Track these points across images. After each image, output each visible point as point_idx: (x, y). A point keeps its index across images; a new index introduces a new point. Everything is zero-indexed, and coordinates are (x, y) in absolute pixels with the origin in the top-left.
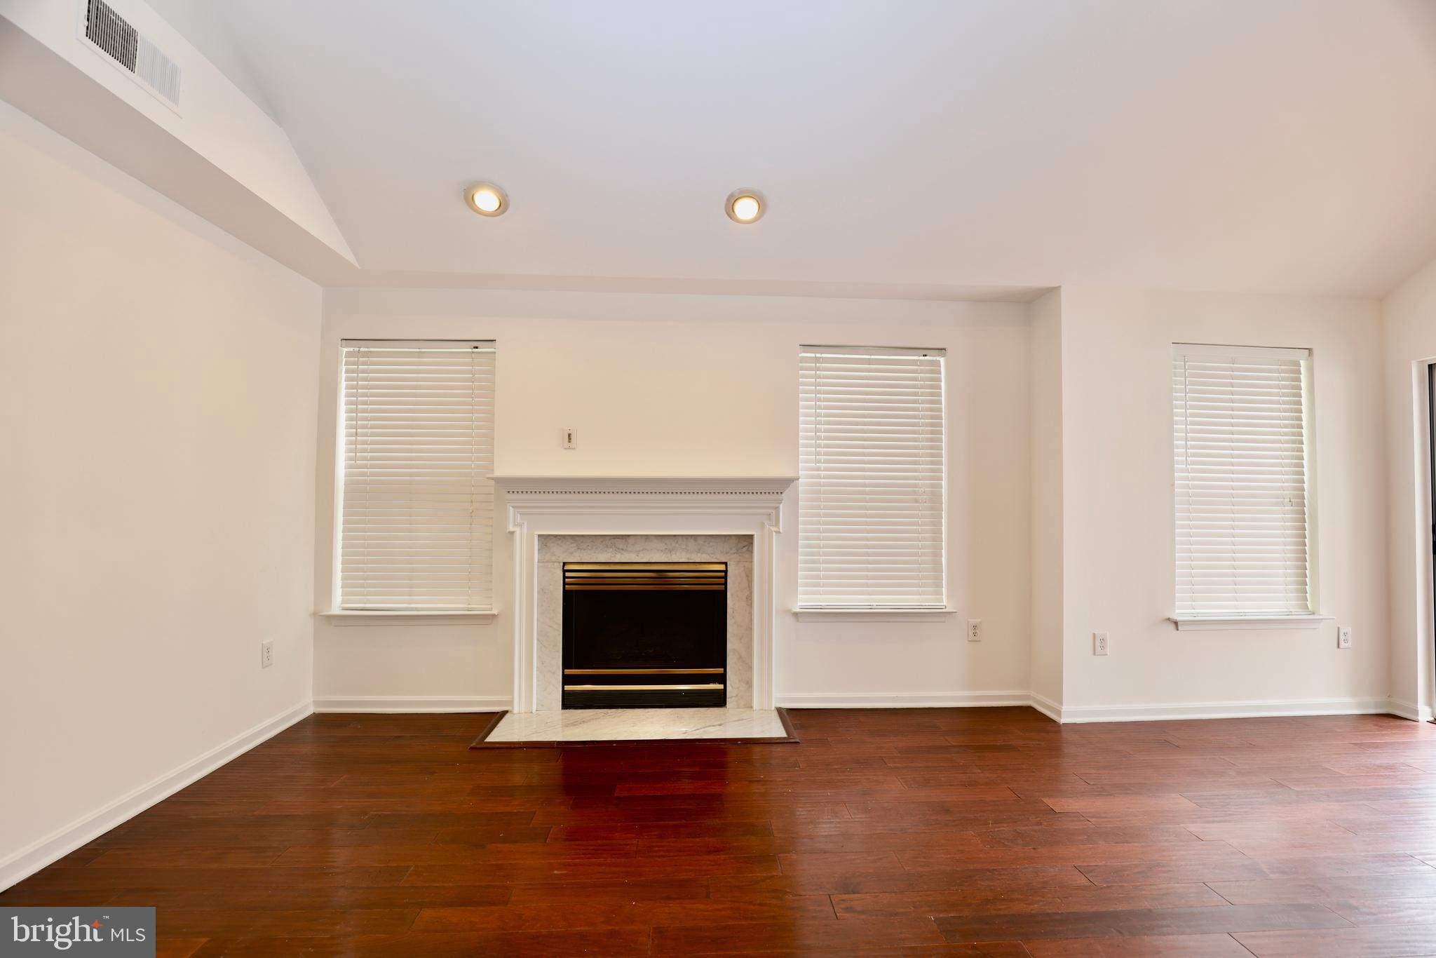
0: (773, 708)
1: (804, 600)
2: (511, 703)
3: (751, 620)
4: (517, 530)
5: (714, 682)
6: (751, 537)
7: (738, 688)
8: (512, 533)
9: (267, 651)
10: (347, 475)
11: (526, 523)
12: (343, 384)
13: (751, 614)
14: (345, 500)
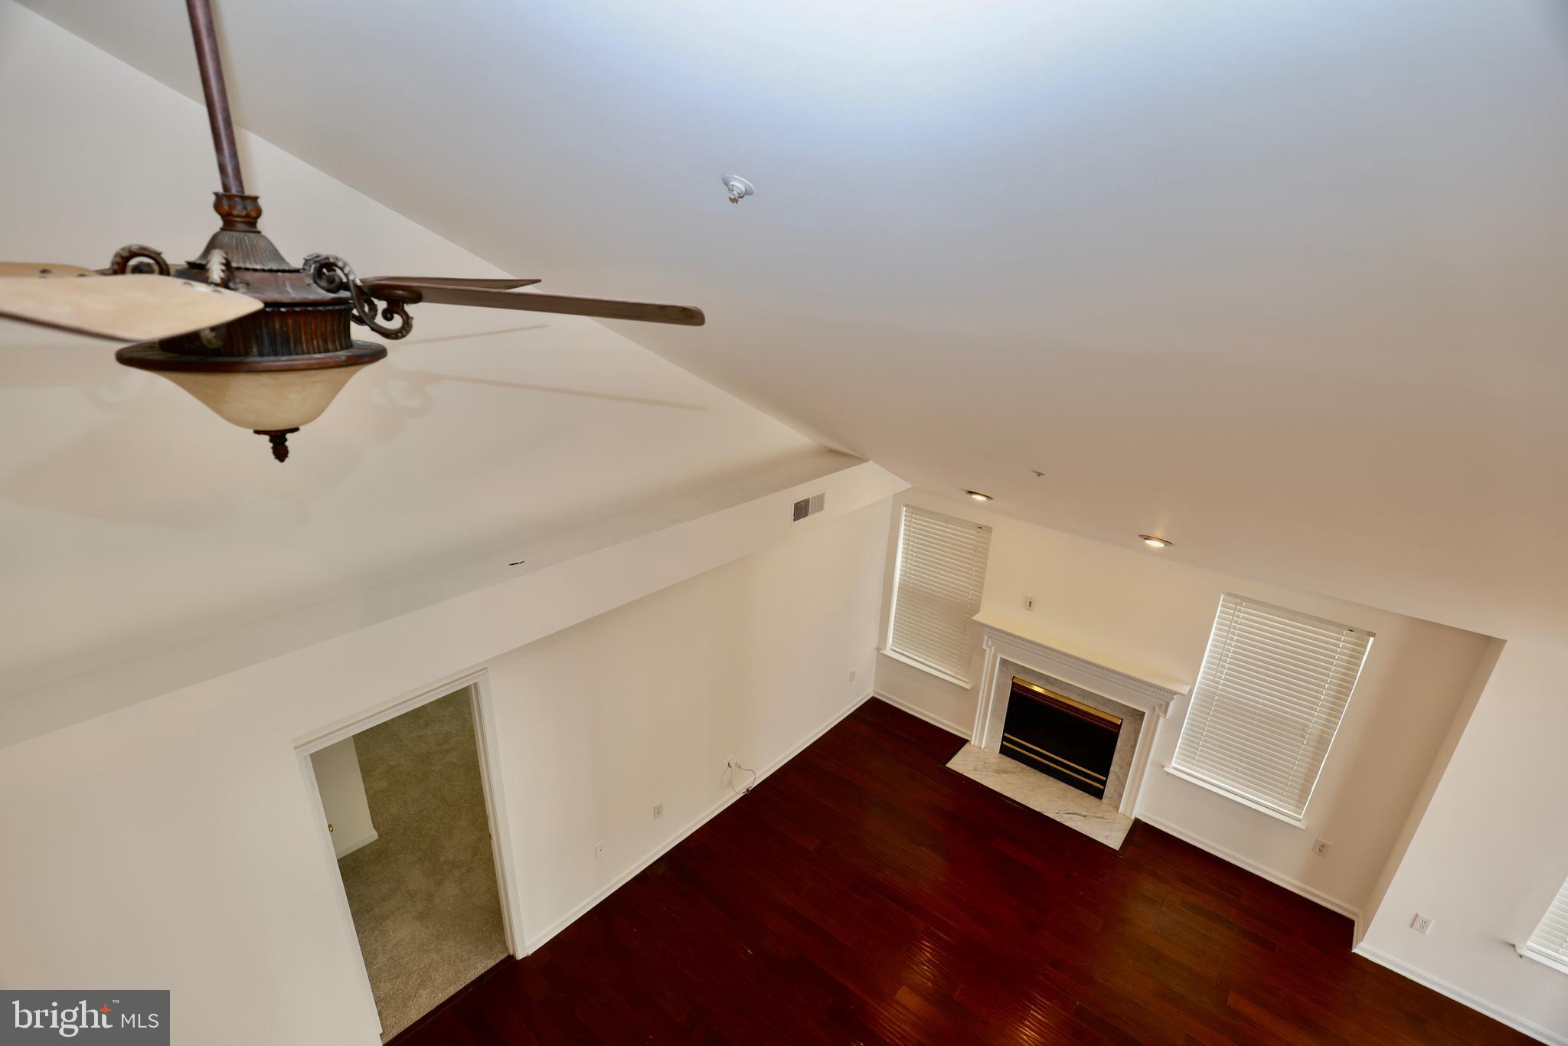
0: (1133, 818)
1: (1176, 766)
2: (971, 736)
3: (1132, 760)
4: (988, 650)
5: (1098, 783)
6: (1143, 714)
7: (1112, 794)
8: (985, 650)
9: (853, 674)
10: (900, 579)
11: (993, 648)
12: (902, 532)
13: (1132, 757)
14: (898, 596)
